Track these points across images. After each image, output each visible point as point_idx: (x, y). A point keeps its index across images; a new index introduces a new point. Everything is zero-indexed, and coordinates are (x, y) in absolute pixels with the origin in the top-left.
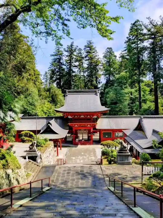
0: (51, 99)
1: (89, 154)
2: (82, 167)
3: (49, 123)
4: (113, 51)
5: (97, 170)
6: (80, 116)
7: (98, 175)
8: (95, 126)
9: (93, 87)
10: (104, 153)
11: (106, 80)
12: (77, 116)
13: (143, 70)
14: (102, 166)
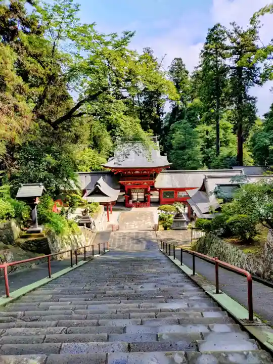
0: (93, 143)
1: (146, 219)
2: (137, 233)
3: (97, 183)
4: (183, 63)
5: (152, 235)
6: (135, 171)
7: (152, 240)
8: (153, 184)
9: (152, 120)
10: (161, 219)
11: (172, 109)
12: (130, 171)
13: (223, 100)
14: (157, 232)
